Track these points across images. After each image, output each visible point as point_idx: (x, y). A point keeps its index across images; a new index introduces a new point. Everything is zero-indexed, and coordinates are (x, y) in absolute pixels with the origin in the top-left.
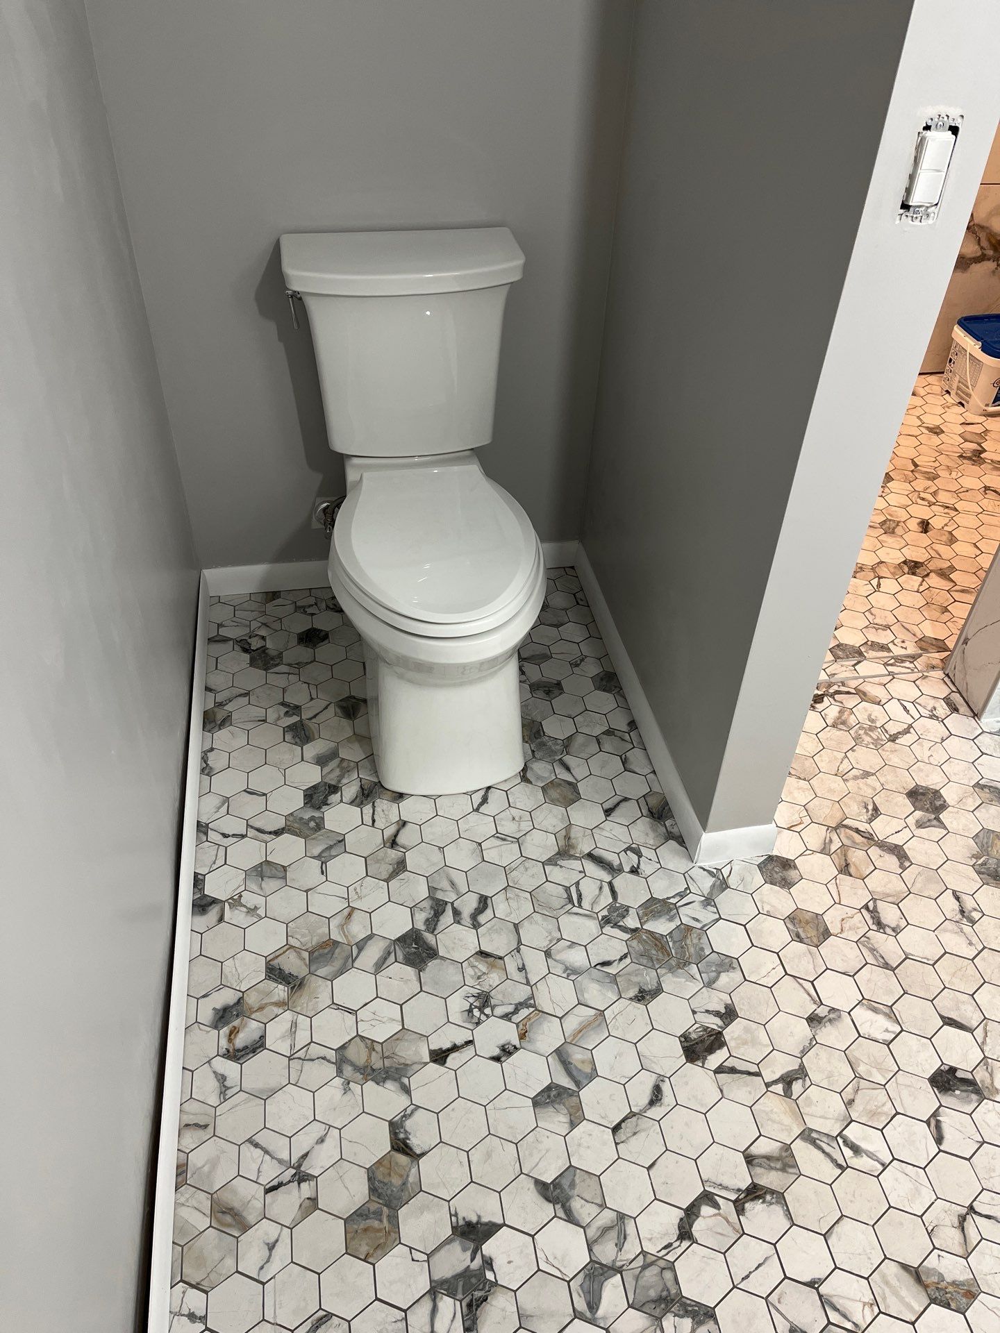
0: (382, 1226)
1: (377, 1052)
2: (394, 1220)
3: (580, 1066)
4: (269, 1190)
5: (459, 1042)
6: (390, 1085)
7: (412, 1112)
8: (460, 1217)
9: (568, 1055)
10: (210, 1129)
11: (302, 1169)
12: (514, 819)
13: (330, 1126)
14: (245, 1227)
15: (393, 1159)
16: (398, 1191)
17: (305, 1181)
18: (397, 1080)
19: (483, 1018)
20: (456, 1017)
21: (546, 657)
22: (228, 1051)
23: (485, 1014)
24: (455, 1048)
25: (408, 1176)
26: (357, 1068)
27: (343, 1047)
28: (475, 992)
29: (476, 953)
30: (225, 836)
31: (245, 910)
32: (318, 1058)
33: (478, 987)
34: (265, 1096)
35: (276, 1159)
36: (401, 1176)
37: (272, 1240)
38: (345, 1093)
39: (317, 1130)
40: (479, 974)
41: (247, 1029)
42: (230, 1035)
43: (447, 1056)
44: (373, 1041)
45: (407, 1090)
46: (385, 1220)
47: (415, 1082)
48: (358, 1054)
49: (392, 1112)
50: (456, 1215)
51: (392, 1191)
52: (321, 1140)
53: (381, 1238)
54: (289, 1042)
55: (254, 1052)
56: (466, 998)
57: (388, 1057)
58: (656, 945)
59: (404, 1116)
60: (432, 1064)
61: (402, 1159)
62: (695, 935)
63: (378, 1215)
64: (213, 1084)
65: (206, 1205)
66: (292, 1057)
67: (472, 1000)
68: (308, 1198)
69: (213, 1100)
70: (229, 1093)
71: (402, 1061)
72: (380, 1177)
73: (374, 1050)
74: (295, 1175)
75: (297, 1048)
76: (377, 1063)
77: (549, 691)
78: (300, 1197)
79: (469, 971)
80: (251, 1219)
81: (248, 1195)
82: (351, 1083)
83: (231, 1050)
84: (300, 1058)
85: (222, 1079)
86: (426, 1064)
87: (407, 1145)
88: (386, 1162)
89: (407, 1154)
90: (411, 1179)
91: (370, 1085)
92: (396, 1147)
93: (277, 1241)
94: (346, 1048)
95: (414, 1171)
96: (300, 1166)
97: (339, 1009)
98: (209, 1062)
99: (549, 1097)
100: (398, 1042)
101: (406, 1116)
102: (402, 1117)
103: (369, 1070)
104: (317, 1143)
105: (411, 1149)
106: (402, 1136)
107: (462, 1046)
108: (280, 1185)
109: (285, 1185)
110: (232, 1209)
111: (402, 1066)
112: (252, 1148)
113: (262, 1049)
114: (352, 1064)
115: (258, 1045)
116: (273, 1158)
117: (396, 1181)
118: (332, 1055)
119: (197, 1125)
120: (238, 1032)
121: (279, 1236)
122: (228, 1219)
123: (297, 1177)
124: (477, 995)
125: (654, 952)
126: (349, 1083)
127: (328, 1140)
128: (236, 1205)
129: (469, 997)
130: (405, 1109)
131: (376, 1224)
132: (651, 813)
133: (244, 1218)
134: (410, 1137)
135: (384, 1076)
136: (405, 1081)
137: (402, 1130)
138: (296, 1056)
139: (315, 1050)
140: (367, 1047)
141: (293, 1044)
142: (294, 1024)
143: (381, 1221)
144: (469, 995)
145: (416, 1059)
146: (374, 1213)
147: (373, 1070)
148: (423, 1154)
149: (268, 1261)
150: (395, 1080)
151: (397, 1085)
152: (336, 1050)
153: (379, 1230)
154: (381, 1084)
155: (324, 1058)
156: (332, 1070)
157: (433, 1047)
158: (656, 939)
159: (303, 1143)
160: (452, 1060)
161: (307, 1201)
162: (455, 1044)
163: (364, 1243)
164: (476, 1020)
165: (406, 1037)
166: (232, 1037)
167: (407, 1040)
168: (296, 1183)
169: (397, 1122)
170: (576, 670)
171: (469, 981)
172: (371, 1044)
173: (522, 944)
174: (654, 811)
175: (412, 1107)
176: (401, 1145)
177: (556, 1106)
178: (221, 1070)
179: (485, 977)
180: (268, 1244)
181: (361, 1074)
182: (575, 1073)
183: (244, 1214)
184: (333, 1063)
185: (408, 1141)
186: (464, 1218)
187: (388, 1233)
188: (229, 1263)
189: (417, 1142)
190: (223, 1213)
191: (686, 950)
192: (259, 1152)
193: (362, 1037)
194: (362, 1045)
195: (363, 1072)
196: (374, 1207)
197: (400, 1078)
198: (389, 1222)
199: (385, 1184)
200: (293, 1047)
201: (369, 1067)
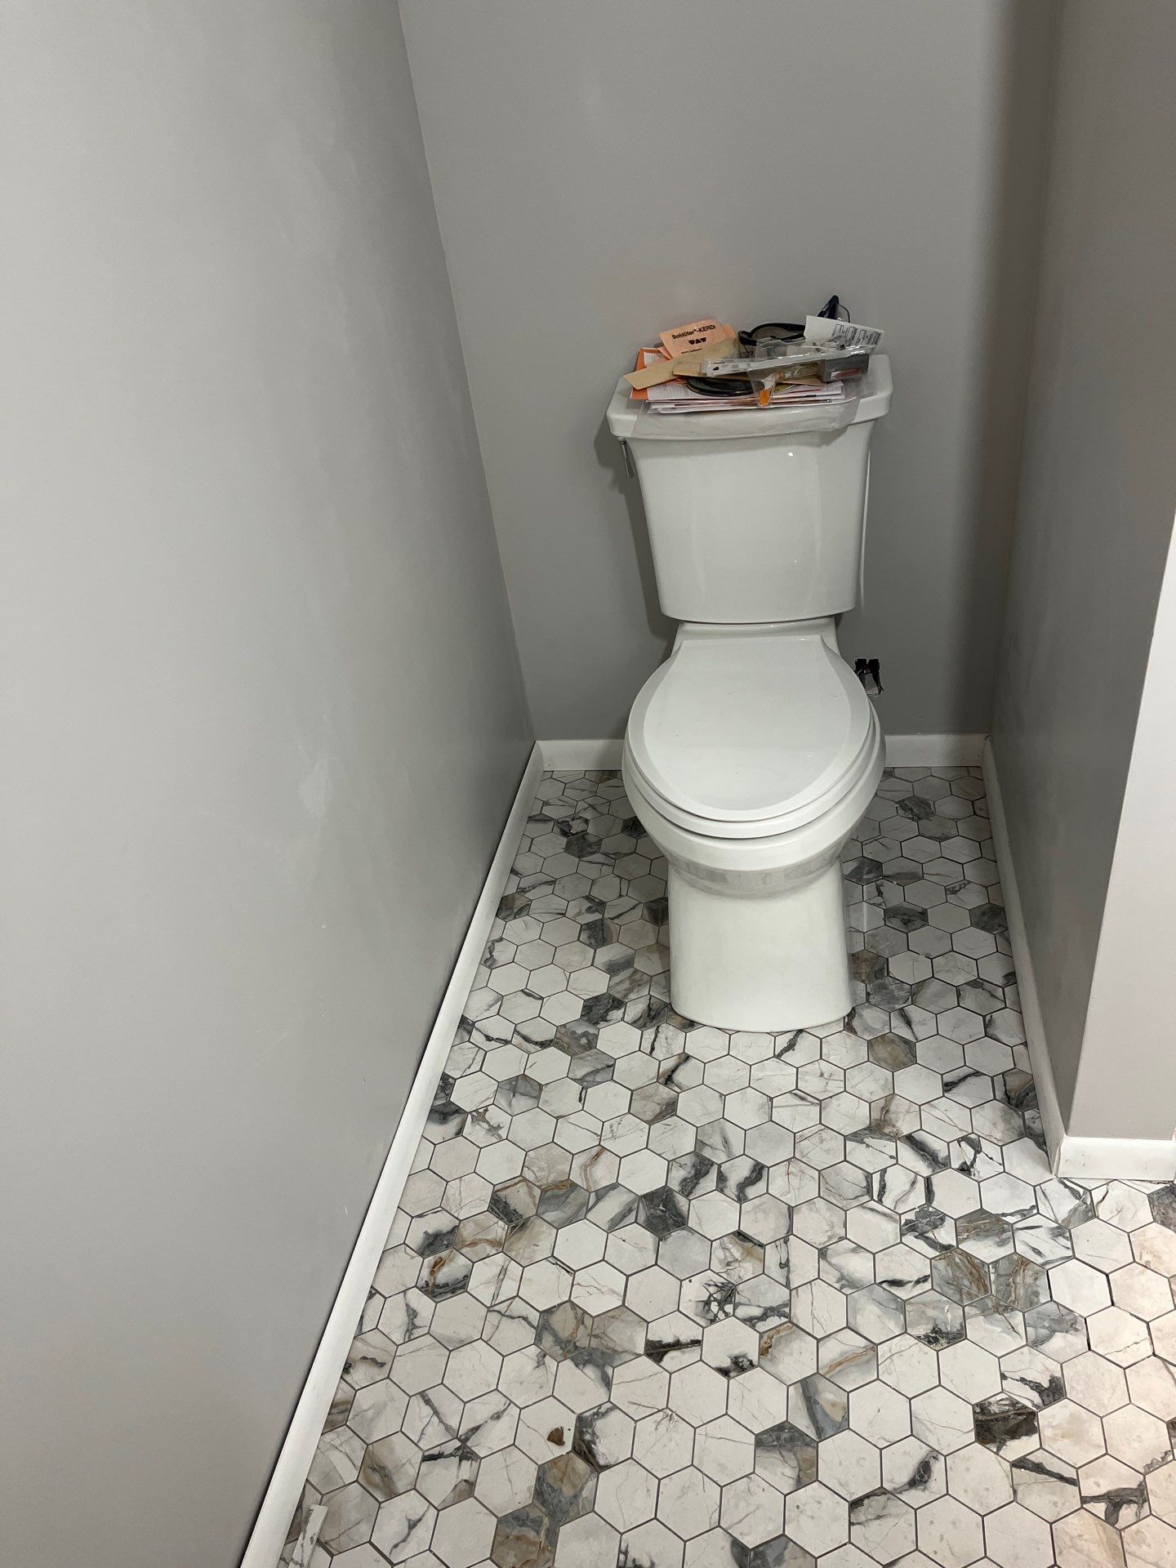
0: (537, 1540)
1: (586, 1327)
2: (552, 1536)
3: (828, 1409)
4: (429, 1458)
5: (684, 1339)
6: (590, 1371)
7: (607, 1412)
8: (630, 1558)
9: (816, 1391)
10: (387, 1367)
11: (469, 1444)
12: (822, 1075)
13: (511, 1402)
14: (392, 1494)
15: (570, 1462)
16: (566, 1503)
17: (468, 1459)
18: (601, 1367)
19: (721, 1315)
20: (688, 1307)
21: (915, 877)
22: (427, 1285)
23: (724, 1312)
24: (677, 1345)
25: (582, 1488)
26: (558, 1341)
27: (549, 1311)
28: (719, 1280)
29: (733, 1233)
30: (489, 1038)
31: (486, 1126)
32: (519, 1317)
33: (724, 1275)
34: (452, 1346)
35: (444, 1424)
36: (574, 1486)
37: (415, 1518)
38: (537, 1367)
39: (495, 1403)
40: (730, 1260)
41: (452, 1264)
42: (434, 1267)
43: (665, 1353)
44: (585, 1312)
45: (607, 1383)
46: (543, 1534)
47: (620, 1374)
48: (563, 1323)
49: (583, 1406)
50: (626, 1553)
51: (560, 1501)
52: (497, 1416)
53: (532, 1553)
54: (492, 1290)
55: (453, 1293)
56: (706, 1286)
57: (596, 1336)
58: (971, 1273)
59: (597, 1414)
60: (645, 1359)
61: (581, 1465)
62: (1030, 1273)
63: (536, 1525)
64: (401, 1318)
65: (359, 1456)
66: (491, 1309)
67: (712, 1289)
68: (465, 1481)
69: (398, 1337)
70: (417, 1333)
71: (611, 1345)
72: (551, 1481)
73: (583, 1323)
74: (458, 1449)
75: (501, 1298)
76: (583, 1341)
77: (909, 921)
78: (458, 1476)
79: (719, 1253)
80: (401, 1484)
81: (403, 1455)
82: (547, 1357)
83: (430, 1284)
84: (499, 1312)
85: (412, 1314)
86: (639, 1356)
87: (590, 1451)
88: (561, 1464)
89: (587, 1461)
90: (585, 1493)
91: (568, 1364)
92: (577, 1449)
93: (420, 1520)
94: (552, 1312)
95: (591, 1484)
96: (467, 1439)
97: (557, 1264)
98: (404, 1292)
99: (778, 1438)
100: (613, 1320)
101: (599, 1414)
102: (595, 1414)
103: (571, 1347)
104: (492, 1418)
105: (594, 1457)
106: (588, 1437)
107: (686, 1345)
108: (440, 1456)
109: (446, 1457)
110: (383, 1468)
111: (610, 1352)
112: (422, 1403)
113: (462, 1291)
114: (555, 1335)
115: (459, 1286)
116: (441, 1421)
117: (568, 1491)
118: (534, 1317)
119: (374, 1360)
120: (443, 1265)
121: (424, 1515)
122: (377, 1478)
123: (461, 1451)
124: (720, 1285)
125: (966, 1282)
126: (544, 1356)
127: (505, 1418)
128: (390, 1465)
129: (710, 1285)
130: (600, 1406)
131: (532, 1535)
132: (1009, 1098)
133: (393, 1483)
134: (597, 1441)
135: (586, 1358)
136: (609, 1370)
137: (590, 1431)
138: (496, 1308)
139: (518, 1307)
140: (576, 1318)
141: (496, 1293)
142: (504, 1271)
143: (538, 1533)
144: (712, 1283)
145: (627, 1346)
146: (533, 1521)
147: (576, 1348)
148: (607, 1467)
149: (404, 1541)
150: (598, 1366)
151: (599, 1374)
152: (541, 1313)
153: (534, 1544)
154: (581, 1367)
155: (525, 1319)
156: (531, 1335)
157: (651, 1338)
158: (974, 1266)
159: (479, 1412)
160: (672, 1359)
161: (464, 1483)
162: (679, 1341)
163: (512, 1553)
164: (711, 1316)
165: (623, 1317)
166: (435, 1269)
167: (623, 1321)
168: (457, 1458)
169: (587, 1418)
170: (951, 897)
171: (715, 1266)
172: (581, 1315)
173: (792, 1234)
174: (1012, 1095)
175: (609, 1405)
176: (585, 1450)
177: (784, 1453)
178: (414, 1305)
179: (737, 1265)
180: (409, 1520)
181: (561, 1348)
182: (819, 1416)
183: (395, 1478)
184: (533, 1327)
185: (593, 1446)
186: (634, 1560)
187: (542, 1550)
188: (365, 1528)
189: (604, 1449)
190: (374, 1469)
191: (1013, 1289)
192: (427, 1410)
193: (574, 1306)
194: (570, 1313)
195: (563, 1346)
196: (535, 1513)
197: (603, 1367)
198: (547, 1536)
199: (554, 1490)
200: (495, 1297)
201: (572, 1343)
